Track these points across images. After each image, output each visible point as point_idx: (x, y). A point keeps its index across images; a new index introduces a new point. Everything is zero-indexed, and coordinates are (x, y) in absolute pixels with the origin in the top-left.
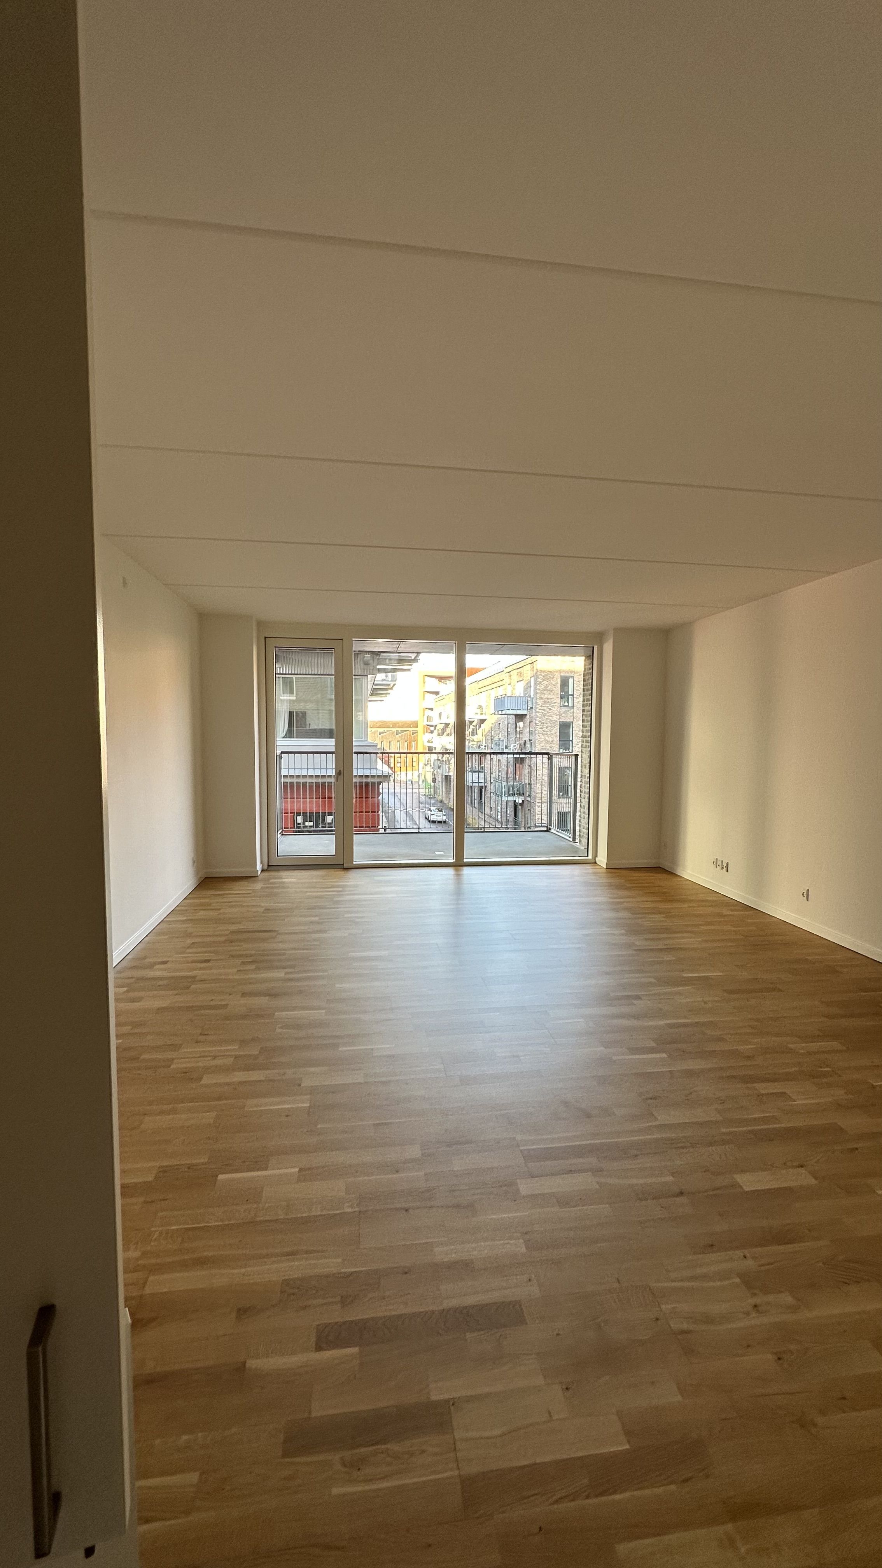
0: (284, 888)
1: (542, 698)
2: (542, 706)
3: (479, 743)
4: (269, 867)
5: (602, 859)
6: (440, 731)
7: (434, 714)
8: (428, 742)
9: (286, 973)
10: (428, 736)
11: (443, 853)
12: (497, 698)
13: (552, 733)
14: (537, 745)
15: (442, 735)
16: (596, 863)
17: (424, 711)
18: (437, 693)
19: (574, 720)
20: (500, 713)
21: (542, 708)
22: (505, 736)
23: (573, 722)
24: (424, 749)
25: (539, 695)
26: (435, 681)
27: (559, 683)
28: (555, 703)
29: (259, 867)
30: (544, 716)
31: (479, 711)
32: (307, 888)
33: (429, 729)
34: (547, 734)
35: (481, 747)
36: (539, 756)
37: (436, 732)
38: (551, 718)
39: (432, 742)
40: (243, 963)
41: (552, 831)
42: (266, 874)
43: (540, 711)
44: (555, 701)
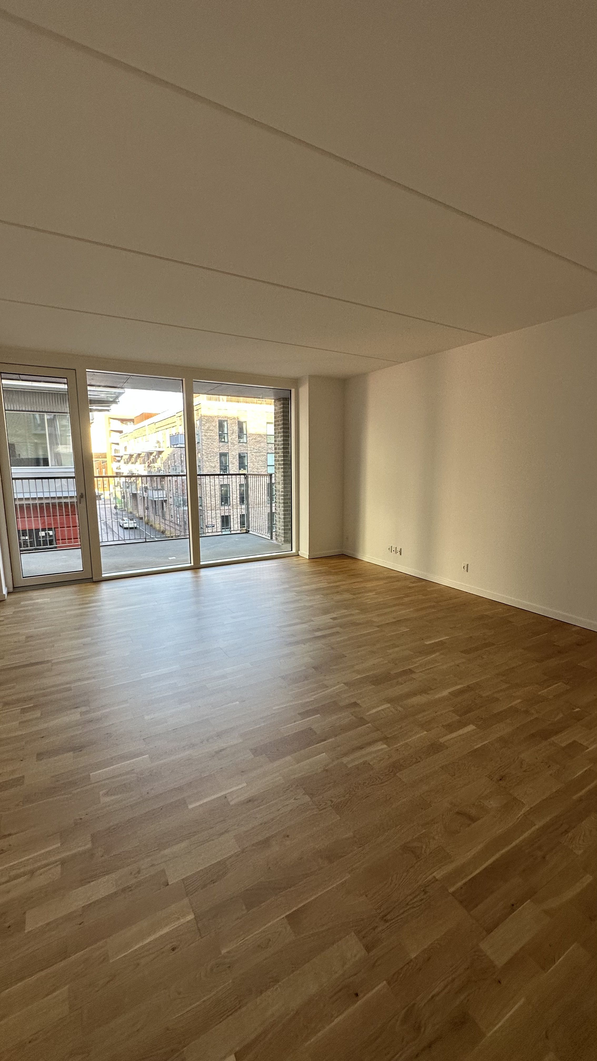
0: (38, 609)
1: (206, 436)
2: (206, 441)
3: (159, 469)
4: (15, 589)
5: (305, 552)
6: (126, 461)
7: (121, 448)
8: (117, 468)
9: (82, 714)
10: (117, 464)
11: (175, 558)
12: (172, 435)
13: (215, 460)
14: (204, 469)
15: (128, 464)
16: (298, 555)
17: (111, 445)
18: (121, 432)
19: (230, 451)
20: (175, 446)
21: (207, 443)
22: (179, 463)
23: (228, 453)
24: (113, 474)
25: (203, 433)
26: (119, 422)
27: (218, 425)
28: (215, 439)
29: (5, 591)
30: (209, 448)
31: (157, 445)
32: (65, 606)
33: (115, 459)
34: (211, 462)
35: (161, 472)
36: (207, 477)
37: (122, 461)
38: (213, 450)
39: (120, 469)
40: (24, 711)
41: (250, 532)
42: (13, 597)
43: (205, 445)
44: (215, 438)
